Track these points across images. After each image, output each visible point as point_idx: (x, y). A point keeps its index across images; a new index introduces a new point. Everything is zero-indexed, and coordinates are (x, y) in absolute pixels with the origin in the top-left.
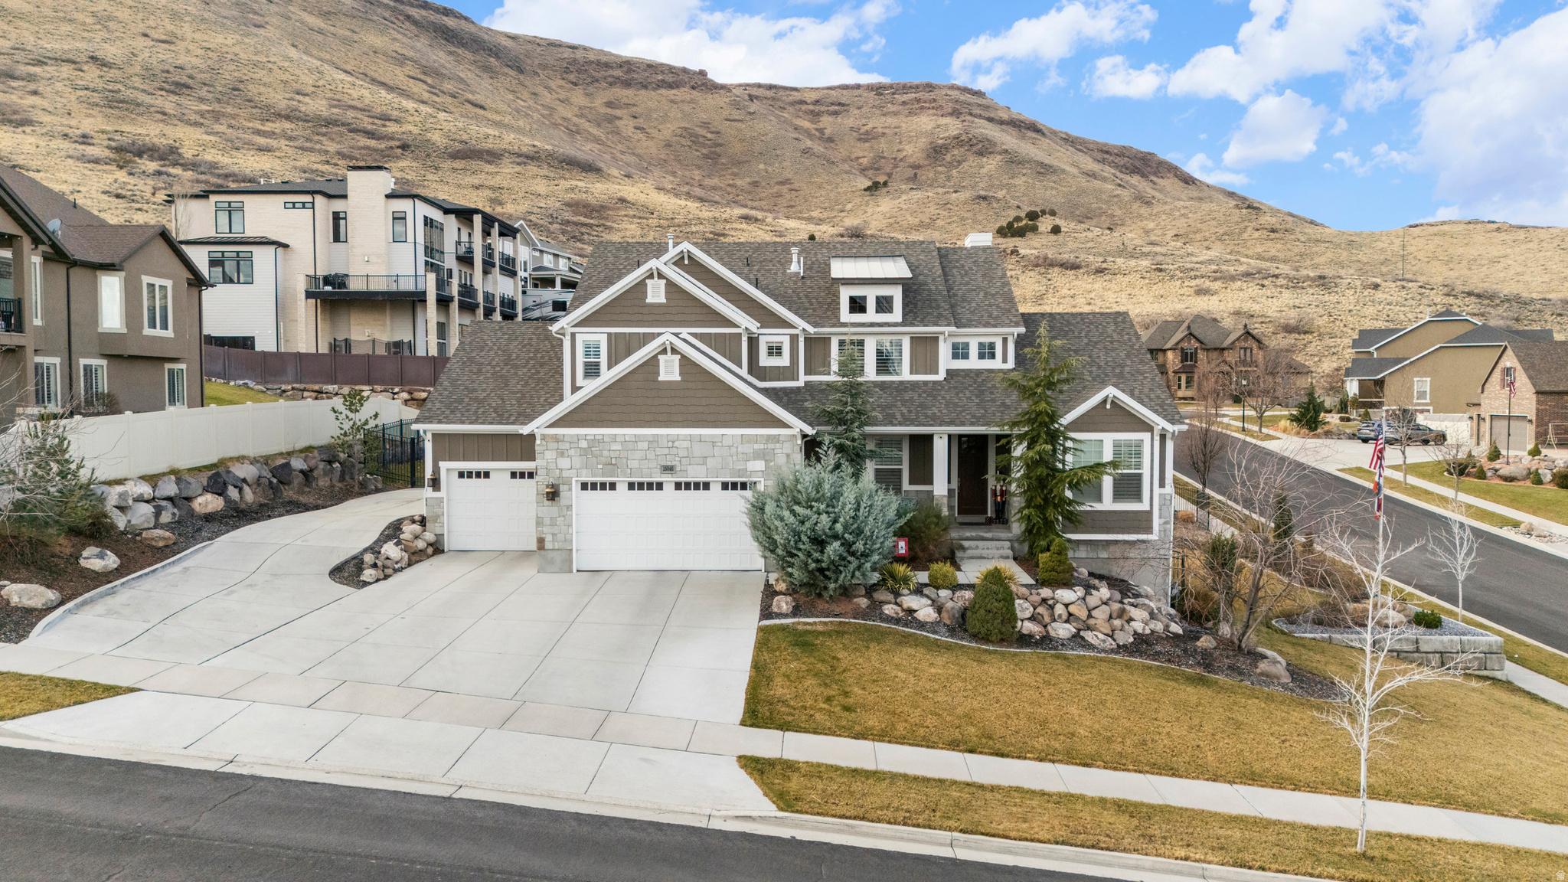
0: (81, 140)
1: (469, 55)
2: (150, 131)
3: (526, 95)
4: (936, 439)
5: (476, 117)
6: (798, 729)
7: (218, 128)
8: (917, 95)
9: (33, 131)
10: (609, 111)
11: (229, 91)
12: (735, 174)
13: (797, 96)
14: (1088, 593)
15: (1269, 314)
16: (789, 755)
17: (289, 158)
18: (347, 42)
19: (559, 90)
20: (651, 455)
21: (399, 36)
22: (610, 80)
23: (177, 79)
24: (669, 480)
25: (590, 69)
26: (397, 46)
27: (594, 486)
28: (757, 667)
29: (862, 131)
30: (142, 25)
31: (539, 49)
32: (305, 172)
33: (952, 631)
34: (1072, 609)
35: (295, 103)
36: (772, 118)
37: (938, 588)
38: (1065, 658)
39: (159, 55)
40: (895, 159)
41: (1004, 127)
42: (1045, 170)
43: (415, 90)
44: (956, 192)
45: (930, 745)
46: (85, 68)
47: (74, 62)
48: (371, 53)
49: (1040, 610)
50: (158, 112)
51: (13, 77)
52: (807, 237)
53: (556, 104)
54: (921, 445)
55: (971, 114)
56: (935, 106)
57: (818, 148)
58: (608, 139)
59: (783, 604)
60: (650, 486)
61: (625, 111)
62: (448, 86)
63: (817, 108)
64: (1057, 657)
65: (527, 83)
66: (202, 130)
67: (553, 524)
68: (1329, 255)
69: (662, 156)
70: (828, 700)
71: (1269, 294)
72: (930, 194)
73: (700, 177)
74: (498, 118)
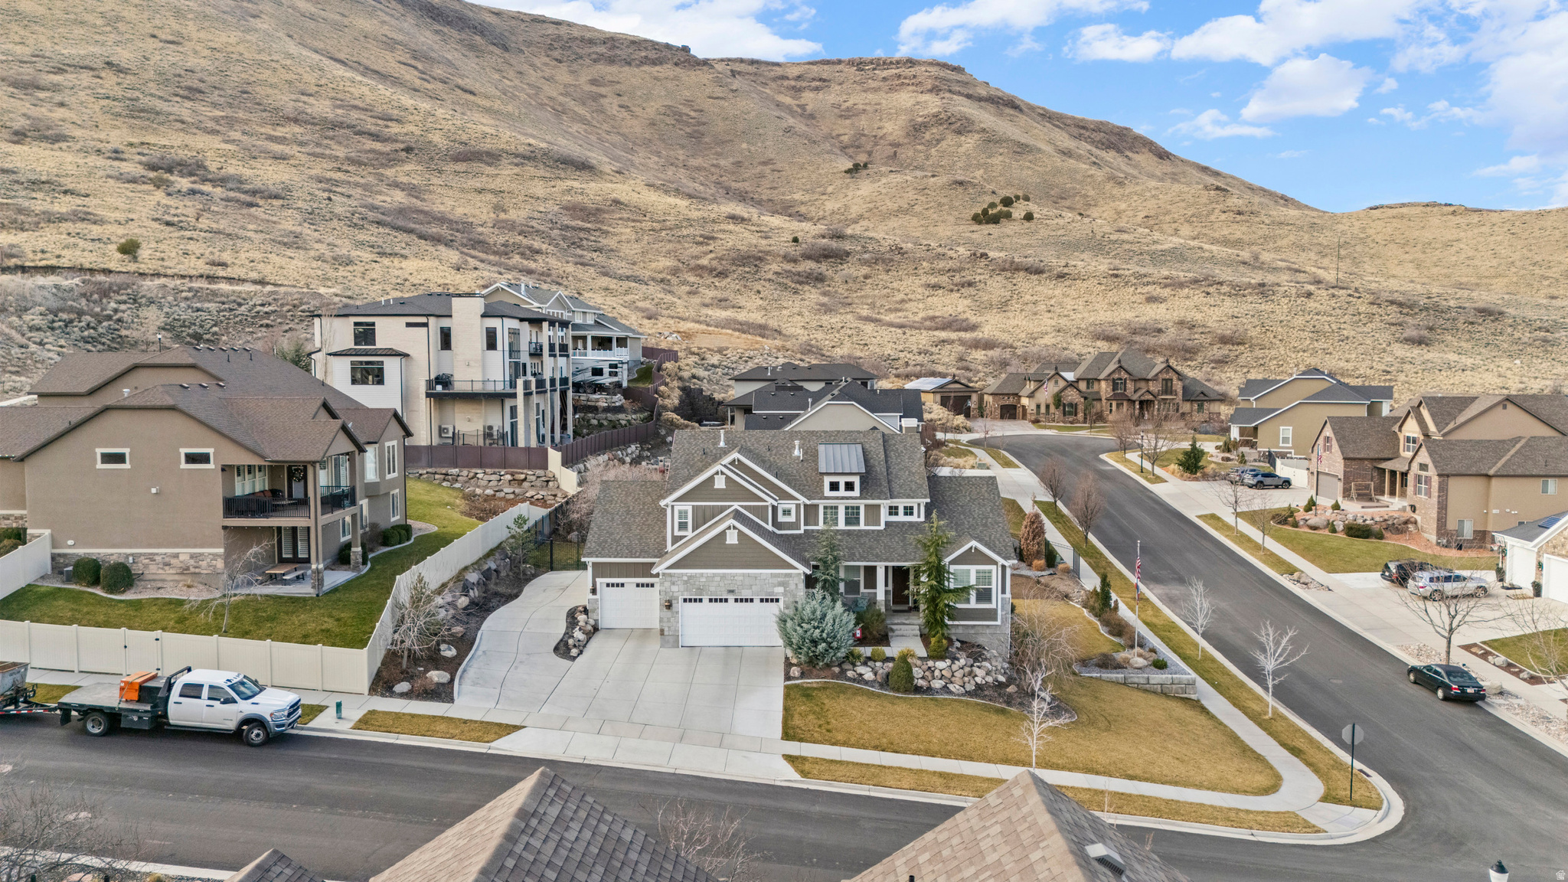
0: (114, 155)
1: (454, 33)
2: (173, 142)
3: (511, 74)
4: (878, 569)
5: (466, 104)
6: (807, 741)
7: (236, 135)
8: (897, 71)
9: (69, 147)
10: (594, 89)
11: (239, 94)
12: (719, 154)
13: (779, 71)
14: (953, 663)
15: (1209, 324)
16: (804, 754)
17: (304, 166)
18: (339, 27)
19: (544, 68)
20: (722, 584)
21: (387, 18)
22: (594, 56)
23: (189, 83)
24: (731, 598)
25: (574, 45)
26: (385, 30)
27: (690, 600)
28: (786, 709)
29: (843, 107)
30: (149, 25)
31: (523, 26)
32: (320, 182)
33: (882, 686)
34: (943, 672)
35: (301, 104)
36: (755, 95)
37: (875, 661)
38: (936, 700)
39: (170, 58)
40: (875, 136)
41: (982, 104)
42: (1022, 149)
43: (408, 77)
44: (933, 176)
45: (865, 747)
46: (103, 75)
47: (92, 69)
48: (362, 39)
49: (927, 673)
50: (177, 121)
51: (38, 88)
52: (790, 238)
53: (541, 83)
54: (871, 572)
55: (950, 91)
56: (916, 83)
57: (800, 126)
58: (593, 118)
59: (795, 671)
60: (721, 600)
61: (608, 89)
62: (438, 71)
63: (799, 84)
64: (932, 699)
65: (512, 61)
66: (220, 138)
67: (669, 621)
68: (1292, 238)
69: (647, 136)
70: (820, 726)
71: (1212, 303)
72: (909, 178)
73: (685, 157)
74: (487, 103)
